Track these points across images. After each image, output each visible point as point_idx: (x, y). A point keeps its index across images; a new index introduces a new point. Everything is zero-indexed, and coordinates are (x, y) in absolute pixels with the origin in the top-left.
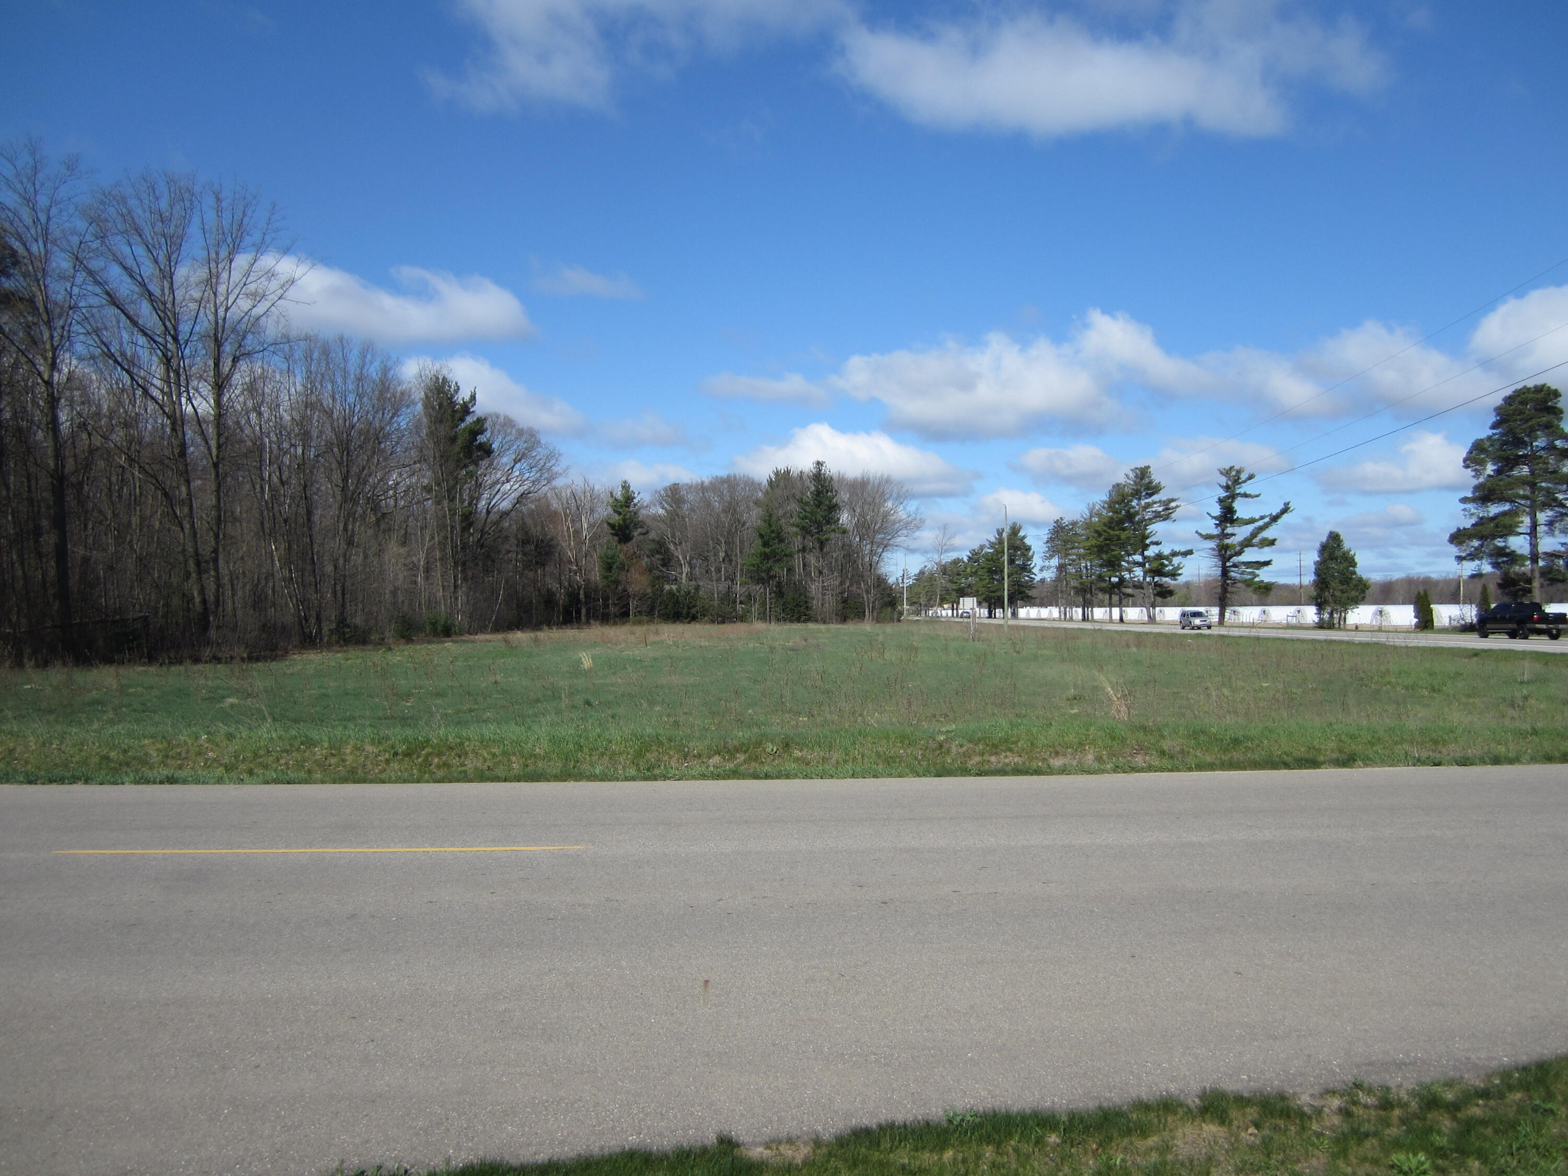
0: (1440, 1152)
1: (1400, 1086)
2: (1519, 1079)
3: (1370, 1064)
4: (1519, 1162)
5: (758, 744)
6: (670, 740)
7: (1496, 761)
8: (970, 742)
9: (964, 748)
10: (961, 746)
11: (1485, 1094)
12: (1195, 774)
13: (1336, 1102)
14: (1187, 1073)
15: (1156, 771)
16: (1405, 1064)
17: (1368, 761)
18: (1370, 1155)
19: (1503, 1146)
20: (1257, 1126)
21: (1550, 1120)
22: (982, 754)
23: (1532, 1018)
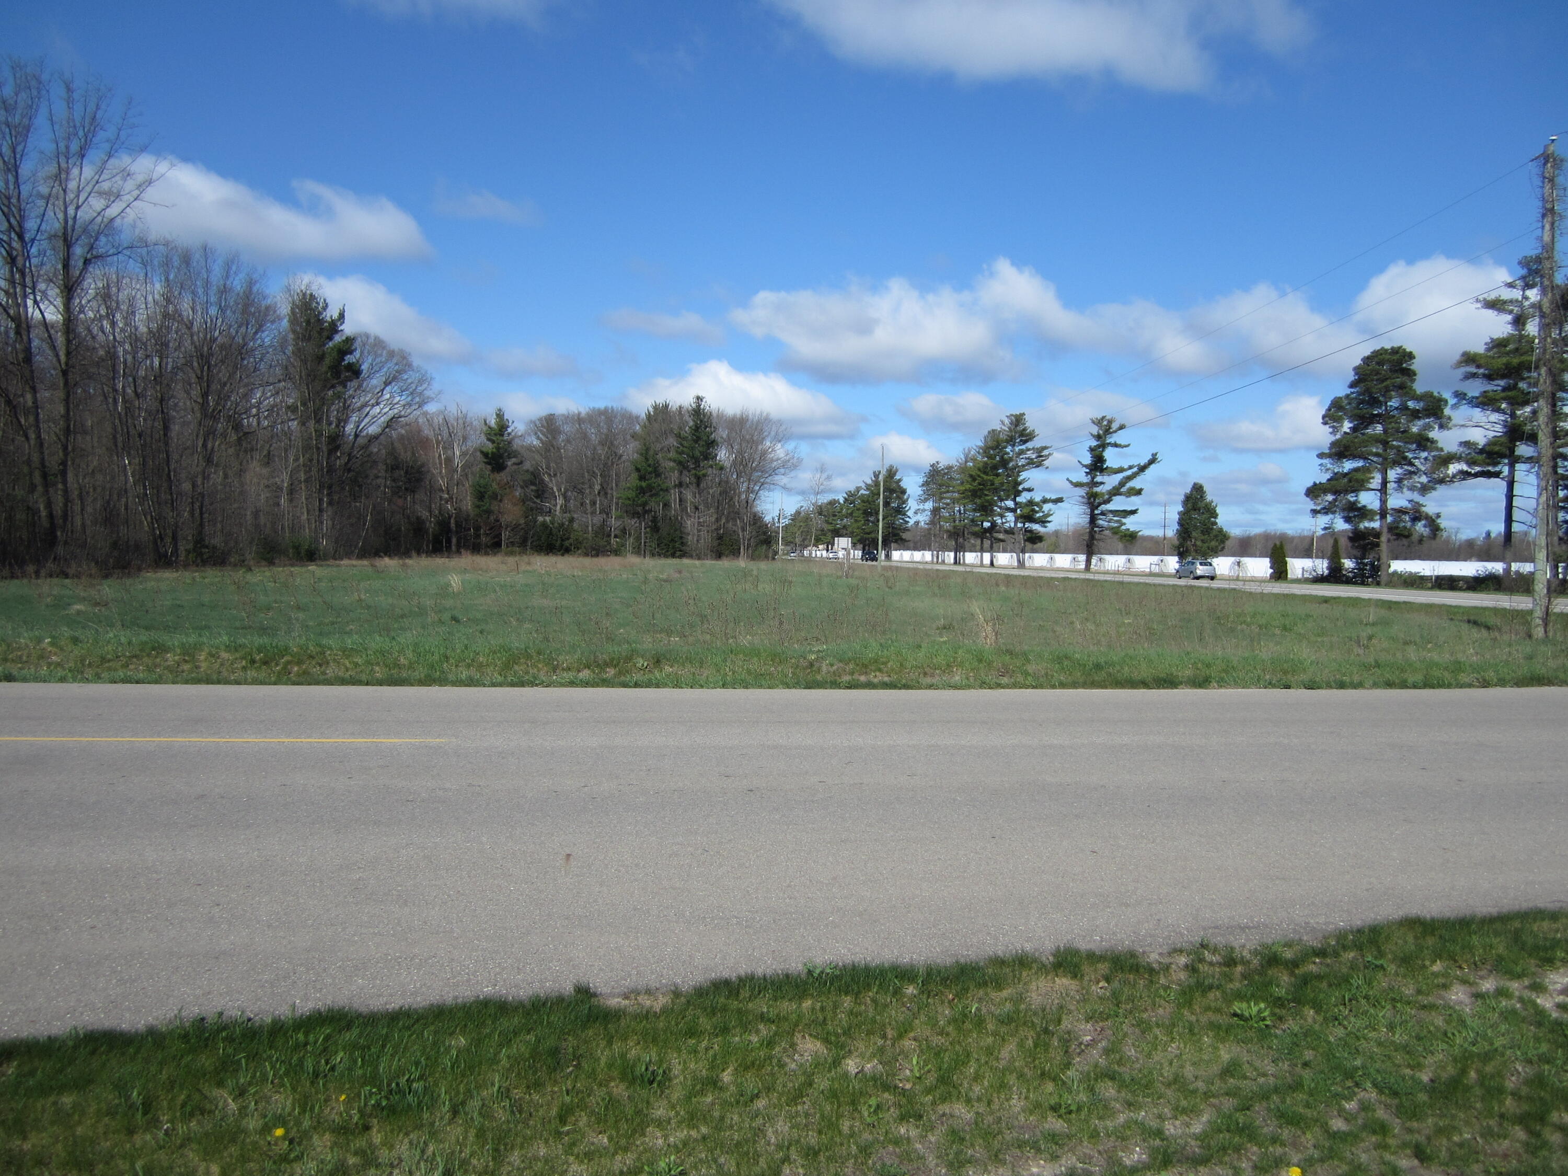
0: (1278, 1002)
1: (1244, 946)
2: (1353, 940)
3: (1216, 927)
4: (1351, 1011)
5: (629, 659)
6: (539, 653)
7: (1342, 686)
8: (841, 661)
9: (835, 667)
10: (832, 665)
11: (1321, 953)
12: (1058, 691)
13: (1183, 960)
14: (1042, 935)
15: (1020, 688)
16: (1249, 928)
17: (1222, 683)
18: (1213, 1005)
19: (1336, 997)
20: (1107, 980)
21: (1380, 975)
22: (852, 673)
23: (1367, 890)
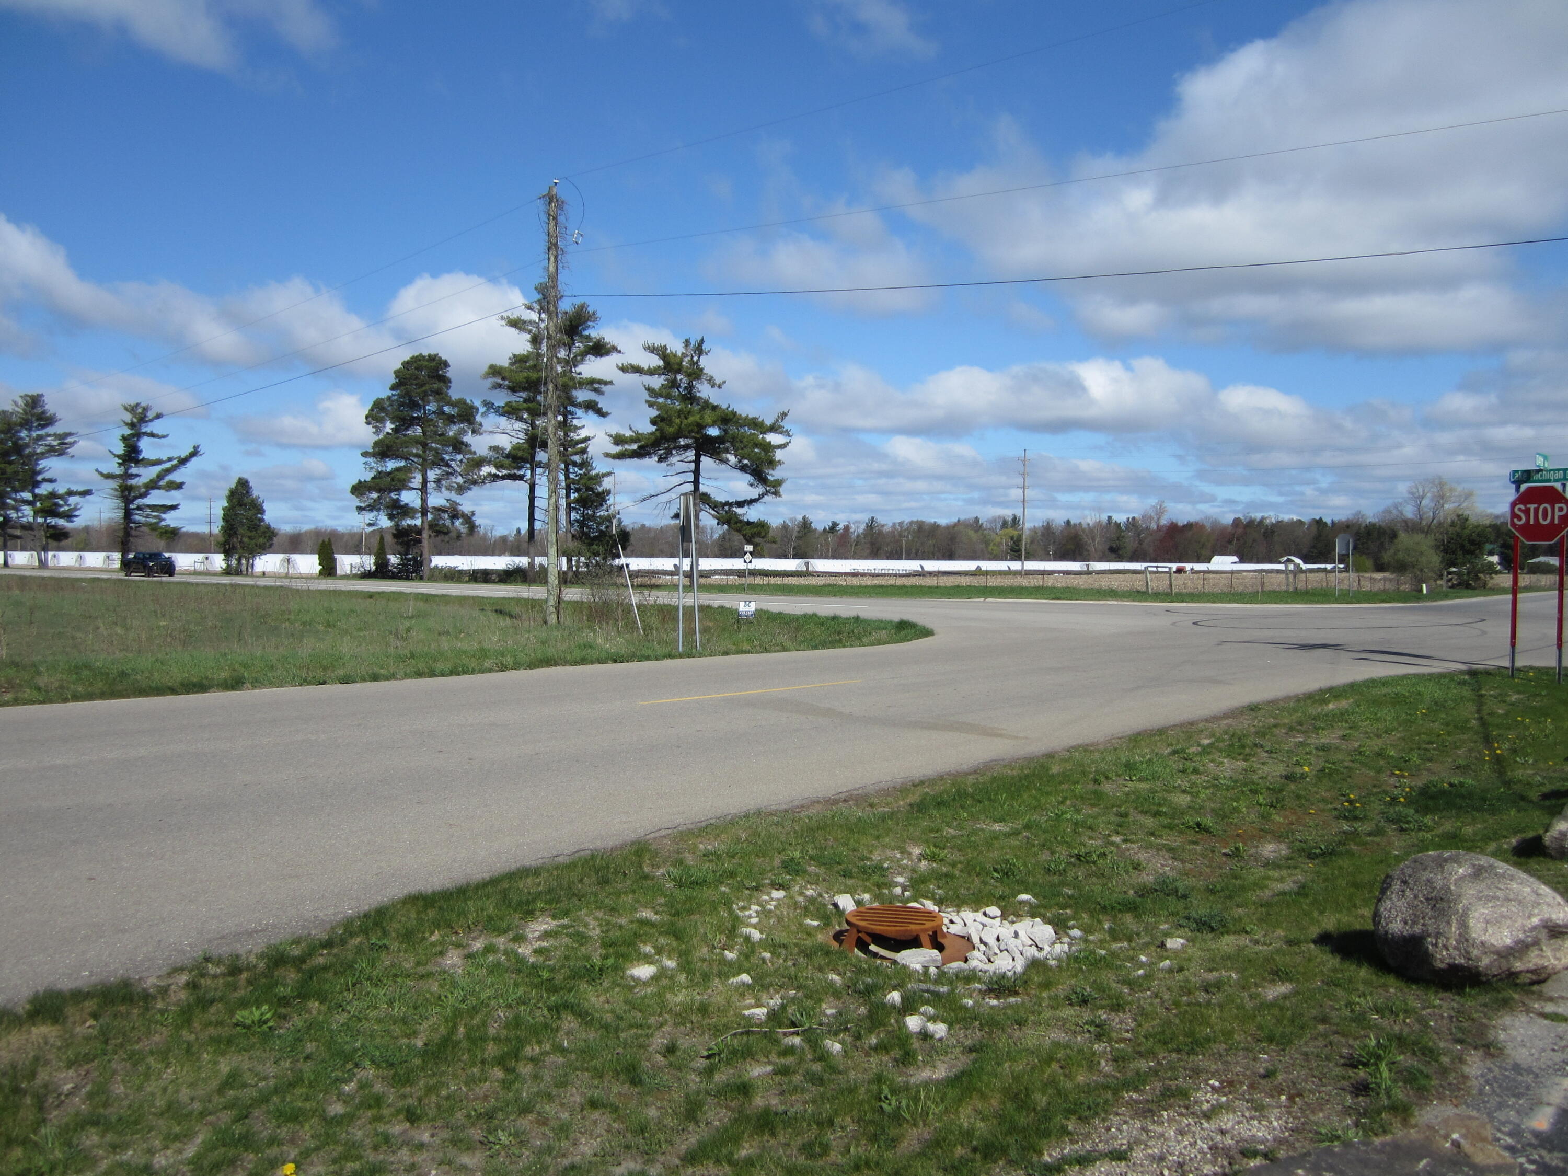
0: (284, 1001)
1: (250, 952)
2: (360, 926)
3: (223, 937)
4: (355, 995)
7: (375, 678)
11: (328, 944)
12: (70, 705)
13: (184, 978)
14: (19, 982)
15: (24, 704)
16: (256, 932)
17: (256, 683)
18: (213, 1019)
19: (341, 984)
20: (95, 1016)
21: (383, 955)
23: (377, 875)
